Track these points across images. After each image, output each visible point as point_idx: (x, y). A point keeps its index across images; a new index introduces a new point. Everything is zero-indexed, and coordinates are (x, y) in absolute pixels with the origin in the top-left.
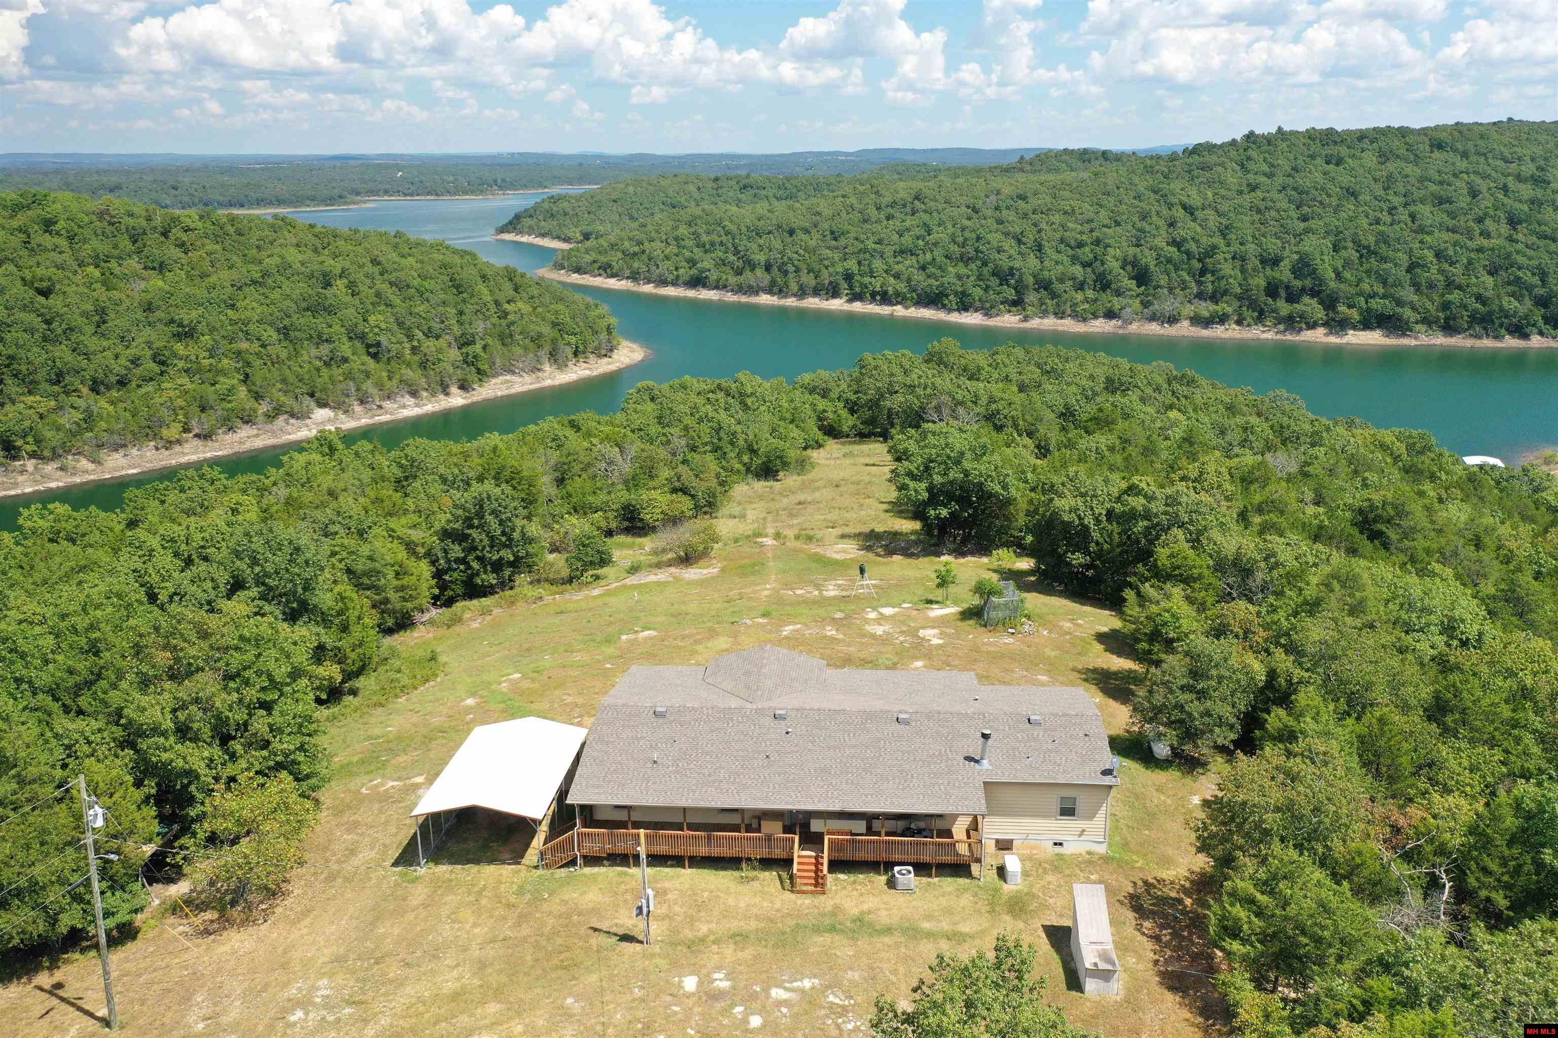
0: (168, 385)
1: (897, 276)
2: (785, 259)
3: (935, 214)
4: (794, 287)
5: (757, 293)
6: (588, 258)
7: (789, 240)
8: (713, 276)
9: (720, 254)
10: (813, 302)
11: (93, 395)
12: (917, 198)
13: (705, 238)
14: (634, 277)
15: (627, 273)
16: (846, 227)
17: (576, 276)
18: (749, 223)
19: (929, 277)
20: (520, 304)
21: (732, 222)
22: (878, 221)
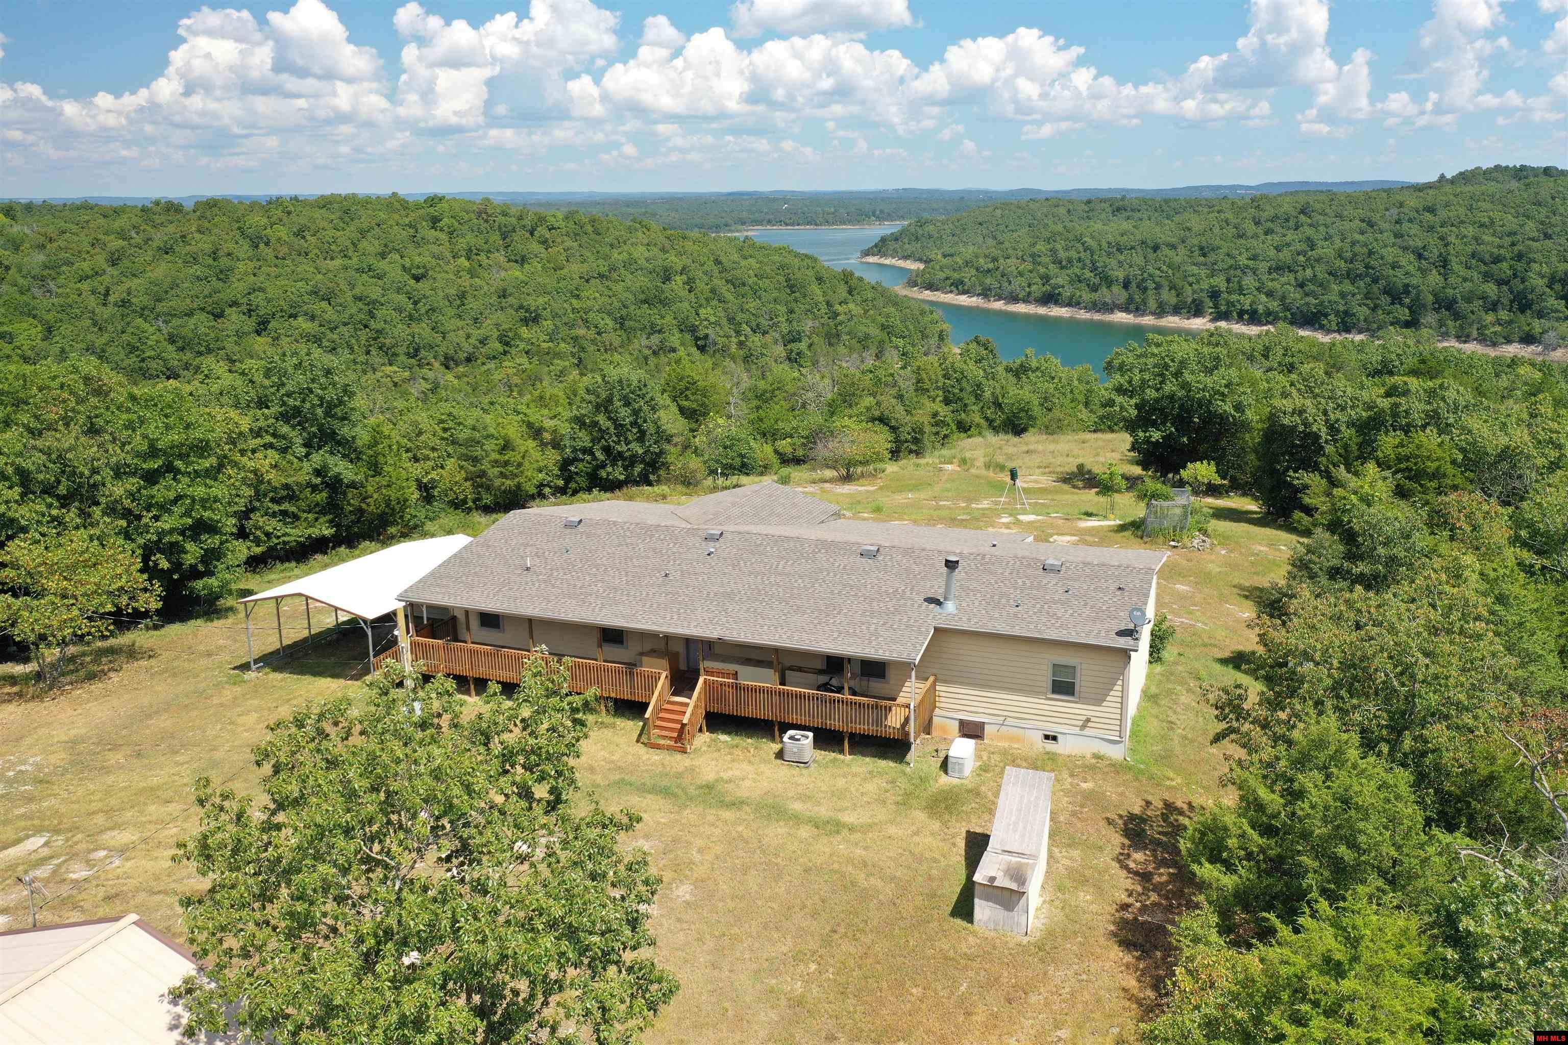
0: (510, 364)
1: (1270, 294)
2: (1145, 275)
3: (1322, 228)
4: (1152, 304)
5: (1111, 311)
6: (942, 275)
7: (1151, 256)
8: (1067, 292)
9: (1077, 271)
10: (1172, 321)
11: (442, 368)
12: (1303, 212)
13: (1062, 255)
14: (985, 293)
15: (979, 290)
16: (1218, 242)
17: (927, 292)
18: (1110, 238)
19: (1307, 295)
20: (851, 306)
21: (1092, 237)
22: (1255, 236)
